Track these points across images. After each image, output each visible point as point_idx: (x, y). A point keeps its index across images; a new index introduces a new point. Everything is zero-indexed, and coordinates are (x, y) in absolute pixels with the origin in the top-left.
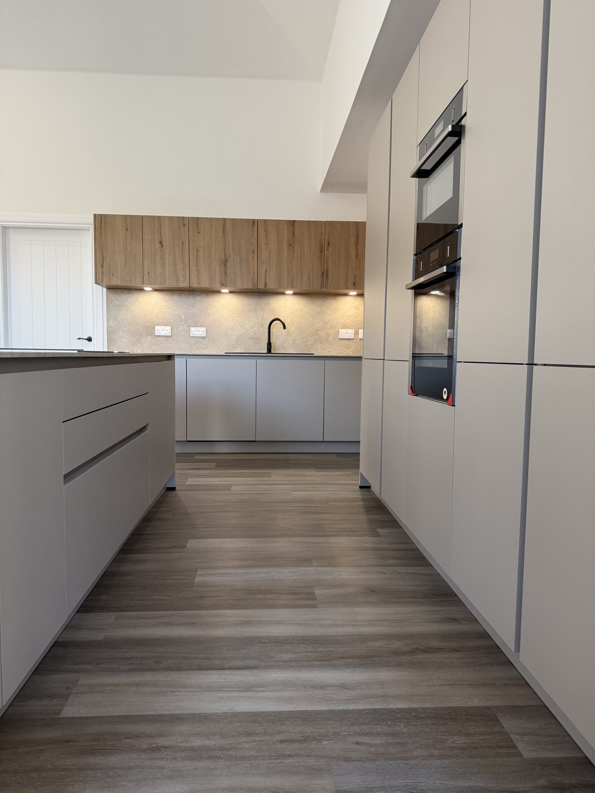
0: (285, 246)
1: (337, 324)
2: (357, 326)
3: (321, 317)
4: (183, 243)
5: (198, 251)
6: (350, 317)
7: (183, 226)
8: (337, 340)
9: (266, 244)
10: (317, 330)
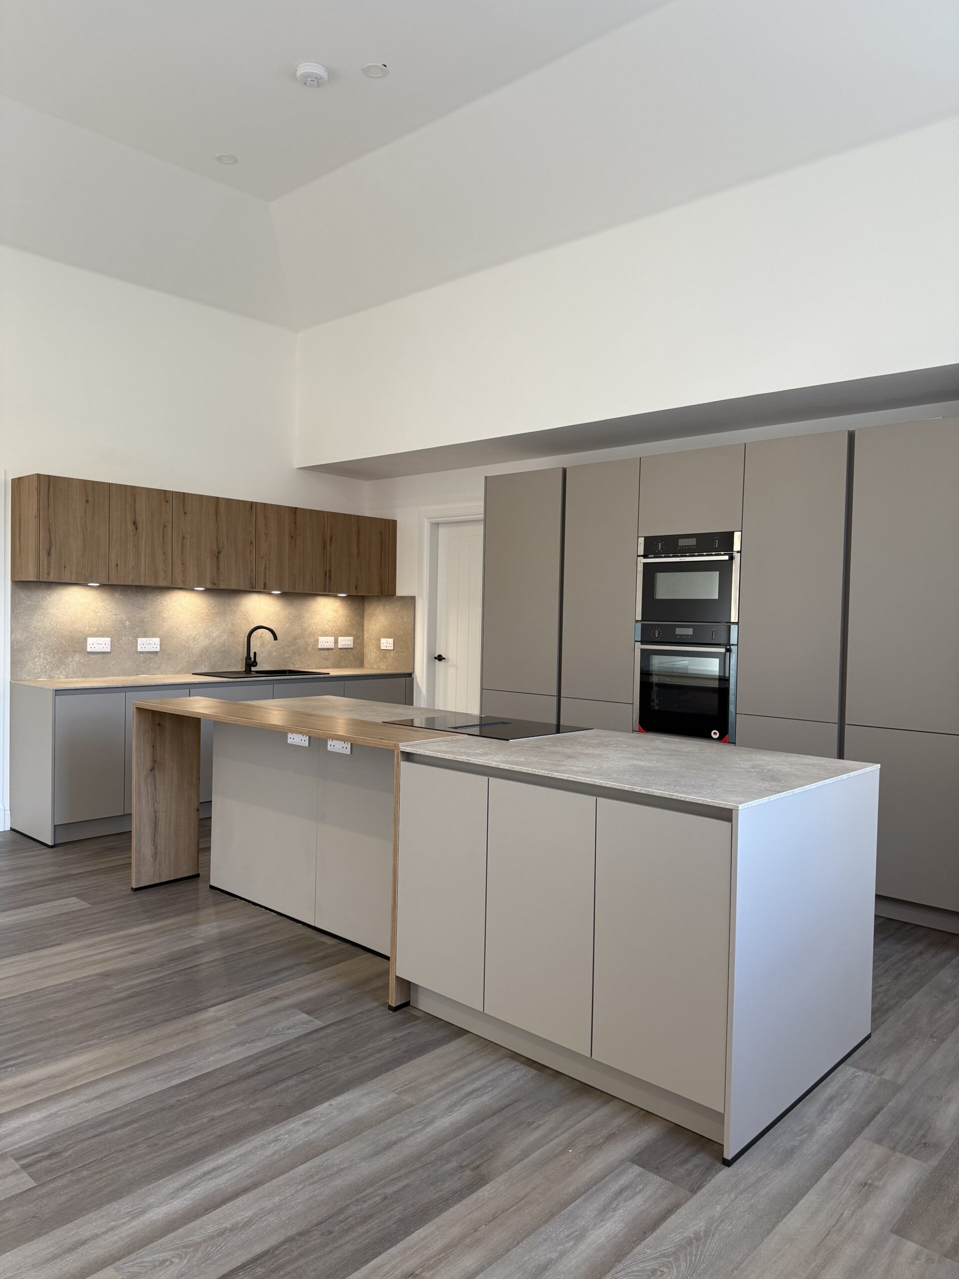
0: (287, 538)
1: (316, 631)
2: (336, 632)
3: (300, 622)
4: (165, 526)
5: (184, 538)
6: (329, 621)
7: (165, 503)
8: (316, 651)
9: (266, 534)
10: (295, 639)
